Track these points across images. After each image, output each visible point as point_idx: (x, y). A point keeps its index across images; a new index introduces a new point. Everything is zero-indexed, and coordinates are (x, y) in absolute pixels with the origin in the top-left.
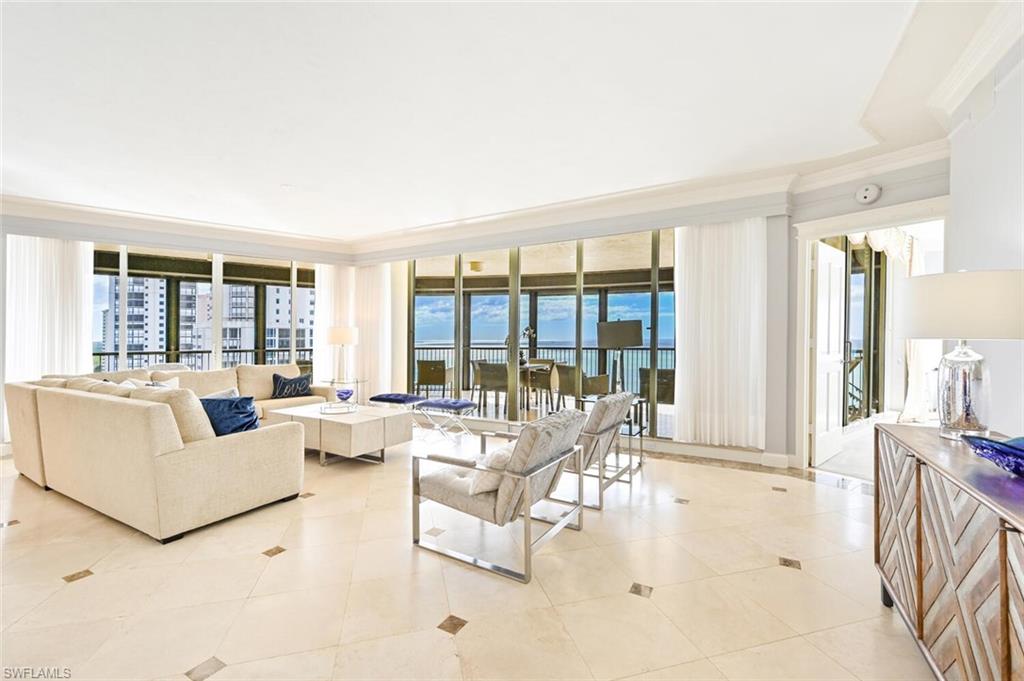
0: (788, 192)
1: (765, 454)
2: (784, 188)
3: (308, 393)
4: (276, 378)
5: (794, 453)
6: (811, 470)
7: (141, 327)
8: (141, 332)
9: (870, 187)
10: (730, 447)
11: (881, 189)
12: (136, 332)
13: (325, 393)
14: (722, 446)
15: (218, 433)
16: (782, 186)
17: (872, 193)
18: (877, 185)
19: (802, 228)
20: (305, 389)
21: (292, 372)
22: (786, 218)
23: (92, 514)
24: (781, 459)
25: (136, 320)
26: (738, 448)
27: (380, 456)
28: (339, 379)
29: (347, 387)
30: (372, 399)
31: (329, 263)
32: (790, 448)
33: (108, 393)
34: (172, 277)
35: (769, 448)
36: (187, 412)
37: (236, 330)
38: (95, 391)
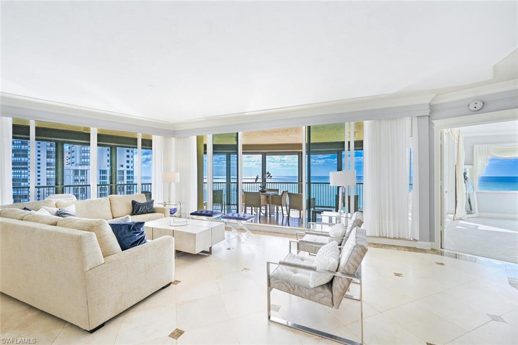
0: (429, 104)
1: (418, 242)
2: (428, 102)
3: (153, 211)
4: (134, 203)
5: (434, 241)
6: (441, 250)
7: (26, 169)
8: (26, 171)
9: (478, 103)
10: (399, 238)
11: (483, 103)
12: (23, 171)
13: (162, 211)
14: (394, 238)
15: (124, 248)
16: (427, 100)
17: (479, 105)
18: (482, 101)
19: (437, 123)
20: (151, 209)
21: (142, 199)
22: (428, 117)
23: (27, 308)
24: (427, 245)
25: (23, 165)
26: (404, 239)
27: (209, 251)
28: (169, 202)
29: (173, 207)
30: (191, 214)
31: (161, 135)
32: (432, 239)
33: (37, 222)
34: (58, 141)
35: (421, 239)
36: (104, 236)
37: (84, 170)
38: (26, 220)
